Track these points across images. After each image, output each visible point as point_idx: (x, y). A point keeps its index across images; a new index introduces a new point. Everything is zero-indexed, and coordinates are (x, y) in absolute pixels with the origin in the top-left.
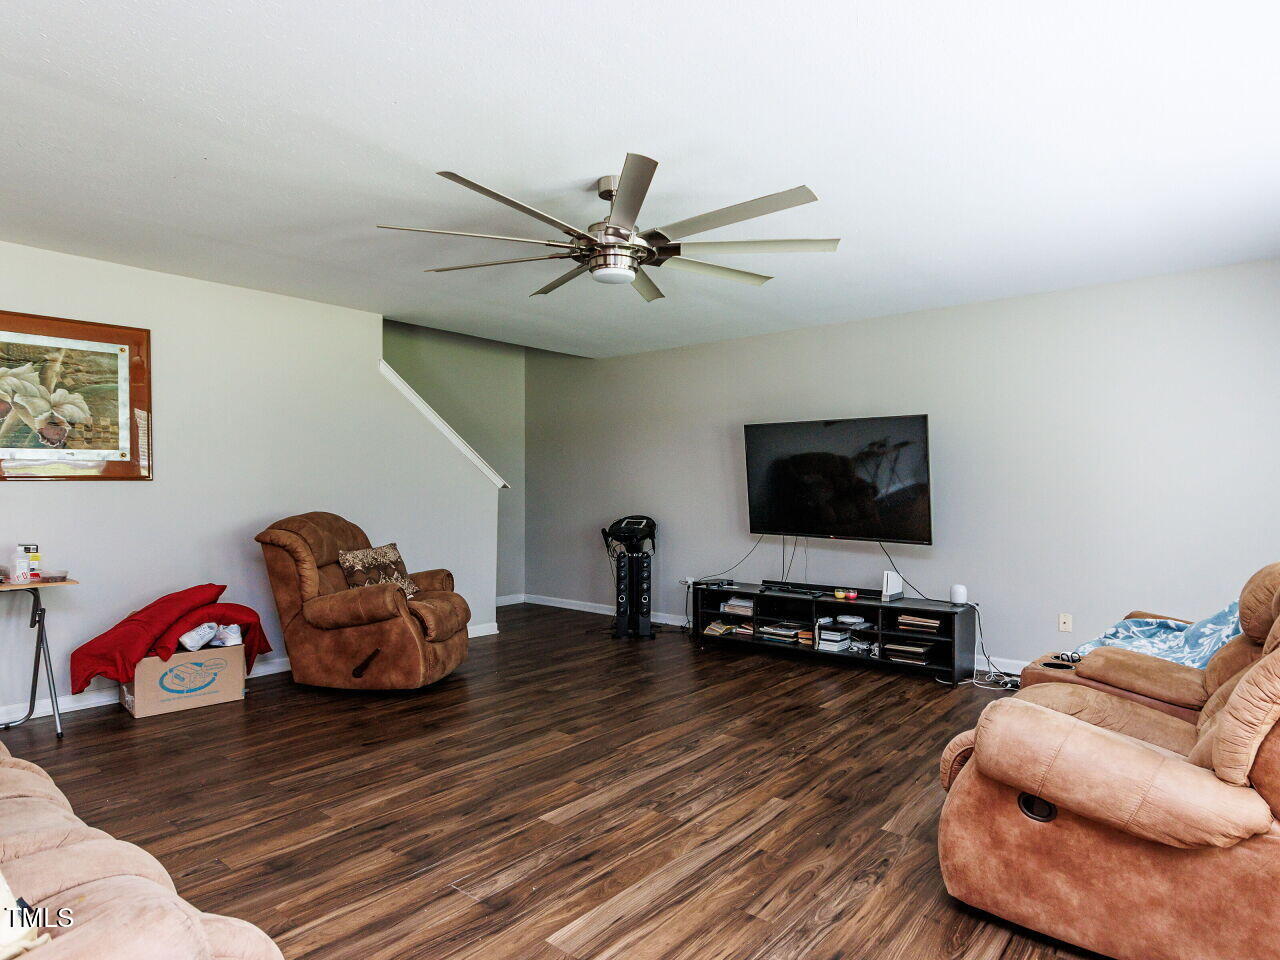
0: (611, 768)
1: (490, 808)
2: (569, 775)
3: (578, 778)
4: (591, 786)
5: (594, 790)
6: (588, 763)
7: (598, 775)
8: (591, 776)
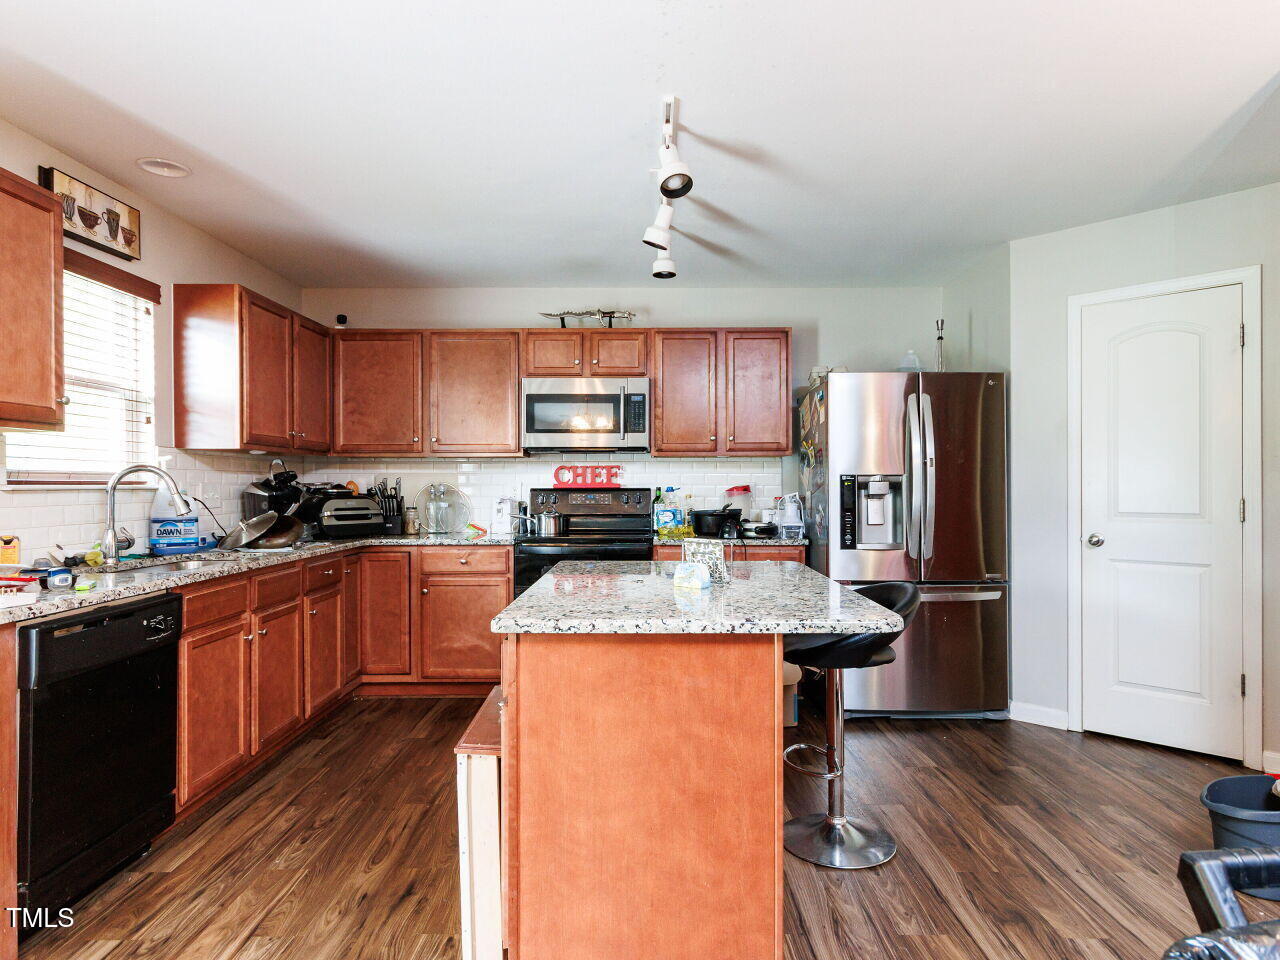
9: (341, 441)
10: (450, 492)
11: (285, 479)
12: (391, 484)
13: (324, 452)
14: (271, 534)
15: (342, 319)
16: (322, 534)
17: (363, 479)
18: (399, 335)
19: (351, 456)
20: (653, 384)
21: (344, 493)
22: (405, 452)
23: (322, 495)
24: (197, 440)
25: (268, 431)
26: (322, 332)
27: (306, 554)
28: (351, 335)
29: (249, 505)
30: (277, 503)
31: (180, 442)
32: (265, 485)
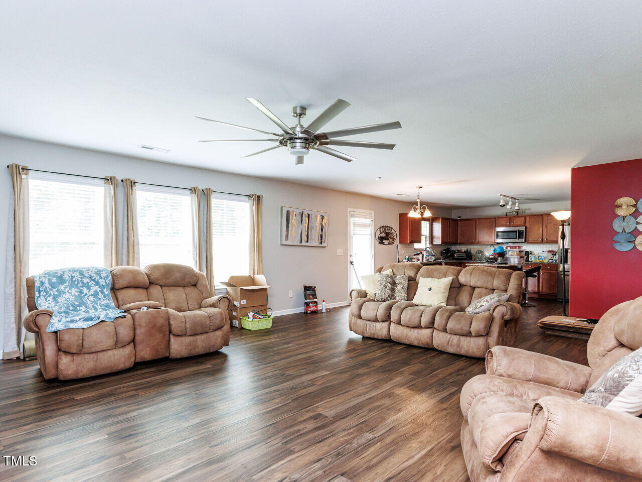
0: (298, 390)
1: (350, 376)
2: (319, 388)
3: (315, 386)
4: (309, 382)
5: (308, 381)
6: (309, 393)
7: (305, 387)
8: (309, 387)
9: (459, 241)
10: (481, 252)
11: (448, 249)
12: (469, 250)
13: (455, 243)
14: (446, 258)
15: (459, 217)
16: (454, 259)
17: (463, 248)
18: (470, 220)
19: (461, 244)
20: (526, 228)
21: (459, 251)
22: (472, 243)
23: (454, 252)
24: (435, 243)
25: (445, 241)
26: (456, 220)
27: (451, 261)
28: (461, 220)
29: (442, 253)
30: (447, 253)
31: (432, 243)
32: (444, 250)
